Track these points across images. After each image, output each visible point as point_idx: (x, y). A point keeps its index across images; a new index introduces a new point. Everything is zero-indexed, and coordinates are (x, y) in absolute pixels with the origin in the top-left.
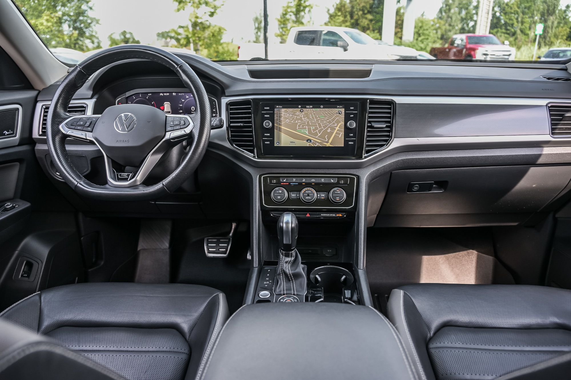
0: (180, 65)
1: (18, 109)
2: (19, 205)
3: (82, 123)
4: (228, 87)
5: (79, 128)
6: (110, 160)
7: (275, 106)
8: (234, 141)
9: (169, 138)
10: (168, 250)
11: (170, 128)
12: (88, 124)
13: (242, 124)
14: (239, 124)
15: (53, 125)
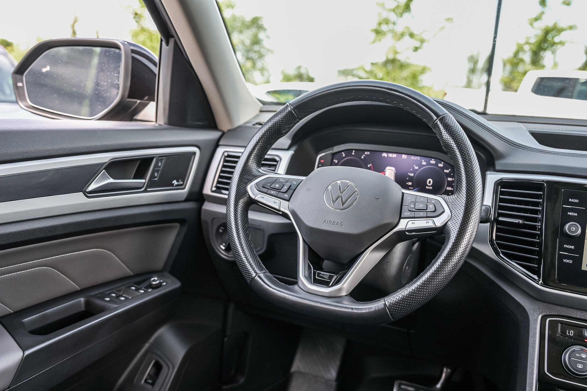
0: (441, 115)
1: (194, 153)
2: (167, 283)
3: (277, 186)
4: (501, 156)
5: (272, 192)
6: (307, 248)
8: (501, 246)
9: (404, 229)
10: (334, 384)
11: (409, 214)
12: (286, 188)
13: (521, 221)
14: (516, 221)
15: (239, 184)
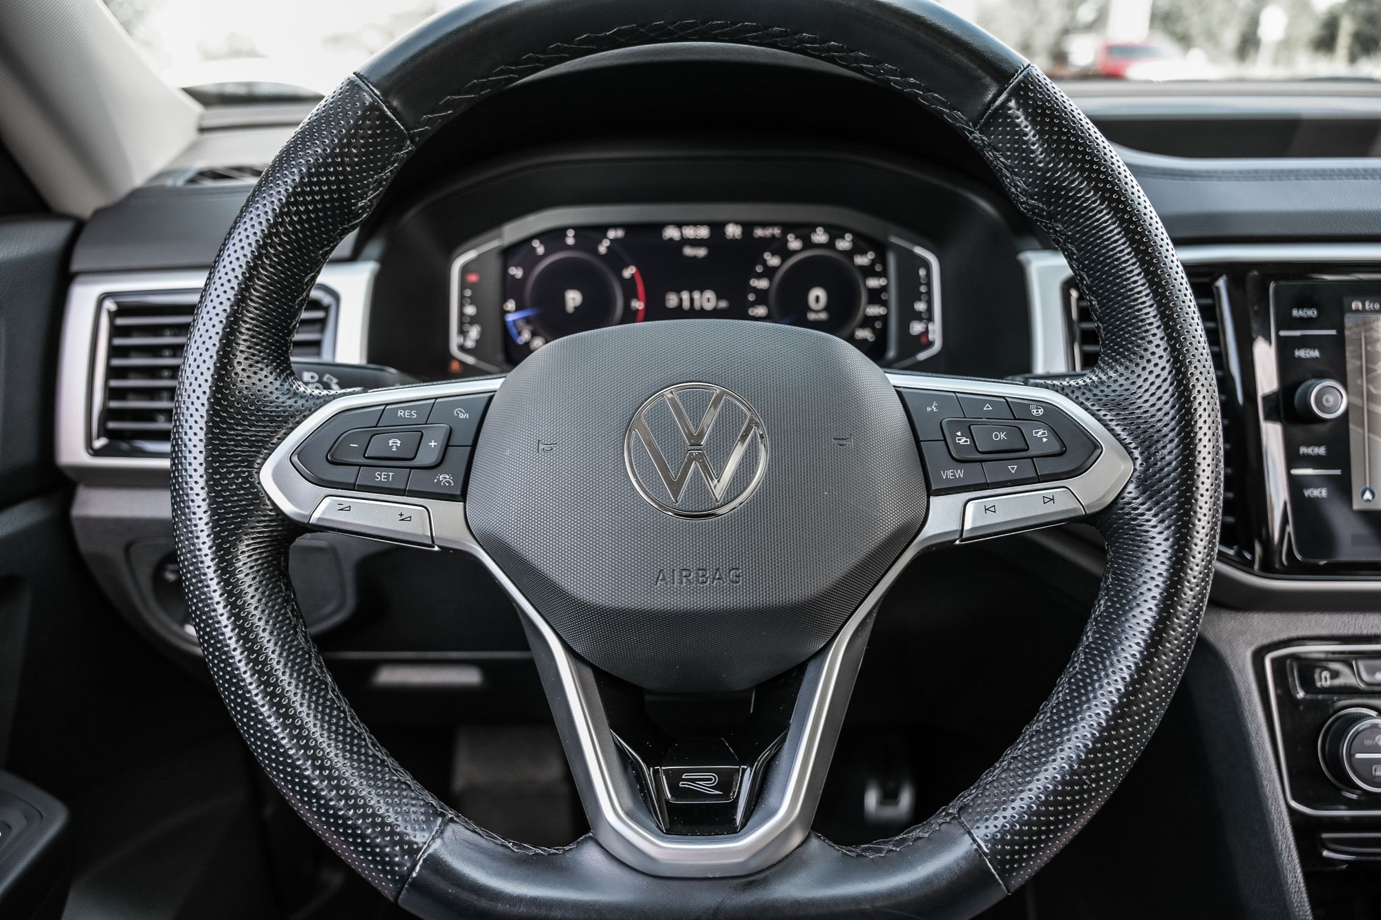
3: (395, 443)
5: (381, 477)
6: (589, 674)
7: (1346, 300)
9: (959, 536)
12: (433, 444)
